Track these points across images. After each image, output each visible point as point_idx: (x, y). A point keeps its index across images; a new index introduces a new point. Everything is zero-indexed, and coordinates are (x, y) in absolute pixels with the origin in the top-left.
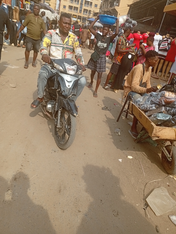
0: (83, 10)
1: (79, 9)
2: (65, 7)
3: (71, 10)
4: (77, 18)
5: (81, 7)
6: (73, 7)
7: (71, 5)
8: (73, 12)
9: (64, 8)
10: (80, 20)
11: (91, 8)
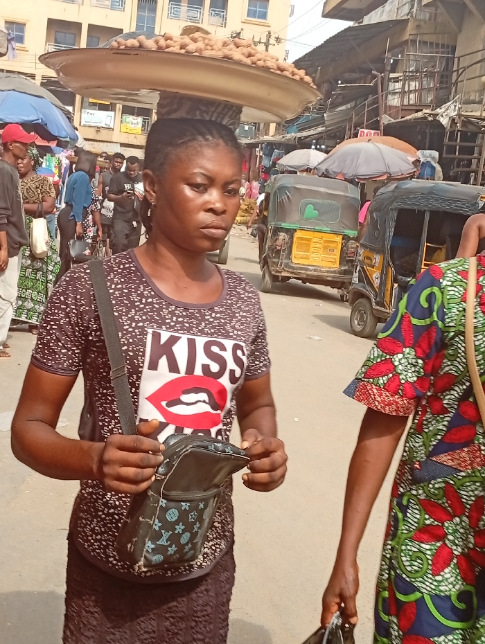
2: (15, 32)
4: (119, 105)
7: (67, 13)
10: (140, 119)
11: (223, 28)
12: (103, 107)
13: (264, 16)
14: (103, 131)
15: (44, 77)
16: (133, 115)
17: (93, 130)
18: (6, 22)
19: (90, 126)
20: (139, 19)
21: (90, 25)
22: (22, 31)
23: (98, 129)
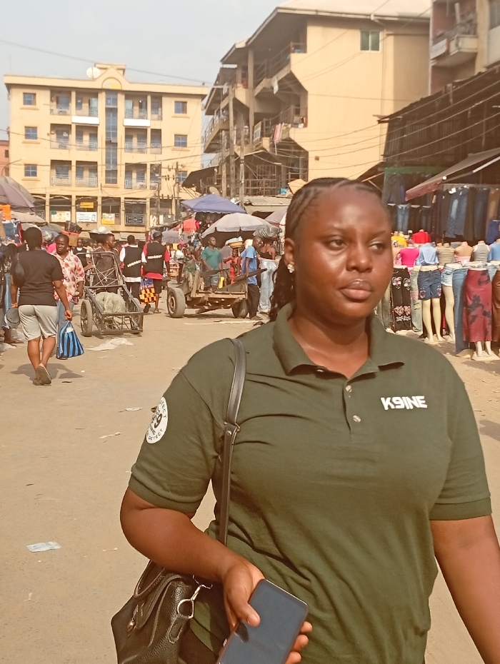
0: (121, 170)
1: (102, 169)
2: (31, 170)
3: (64, 181)
4: (99, 208)
5: (111, 160)
6: (74, 163)
7: (62, 155)
8: (73, 188)
9: (27, 174)
10: (113, 215)
11: (160, 155)
12: (89, 210)
13: (184, 144)
14: (91, 225)
15: (51, 196)
16: (108, 212)
17: (85, 225)
18: (25, 165)
19: (82, 222)
20: (107, 154)
21: (77, 161)
22: (36, 169)
23: (88, 223)
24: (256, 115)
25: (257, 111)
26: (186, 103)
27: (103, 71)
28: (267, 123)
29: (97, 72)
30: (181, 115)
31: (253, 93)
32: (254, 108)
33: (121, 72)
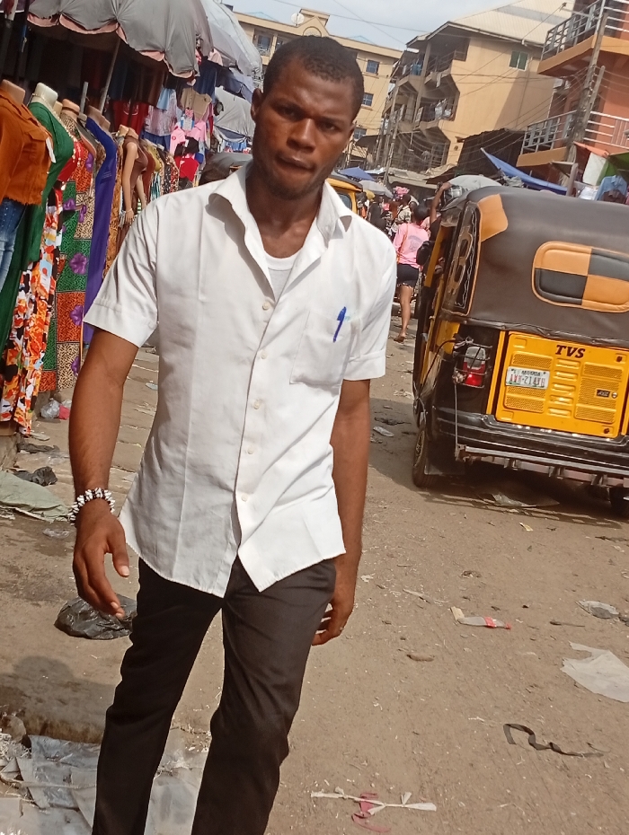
13: (369, 103)
24: (422, 99)
25: (424, 96)
26: (378, 64)
27: (308, 19)
28: (427, 110)
29: (301, 18)
30: (372, 74)
31: (424, 80)
32: (422, 92)
33: (324, 22)
